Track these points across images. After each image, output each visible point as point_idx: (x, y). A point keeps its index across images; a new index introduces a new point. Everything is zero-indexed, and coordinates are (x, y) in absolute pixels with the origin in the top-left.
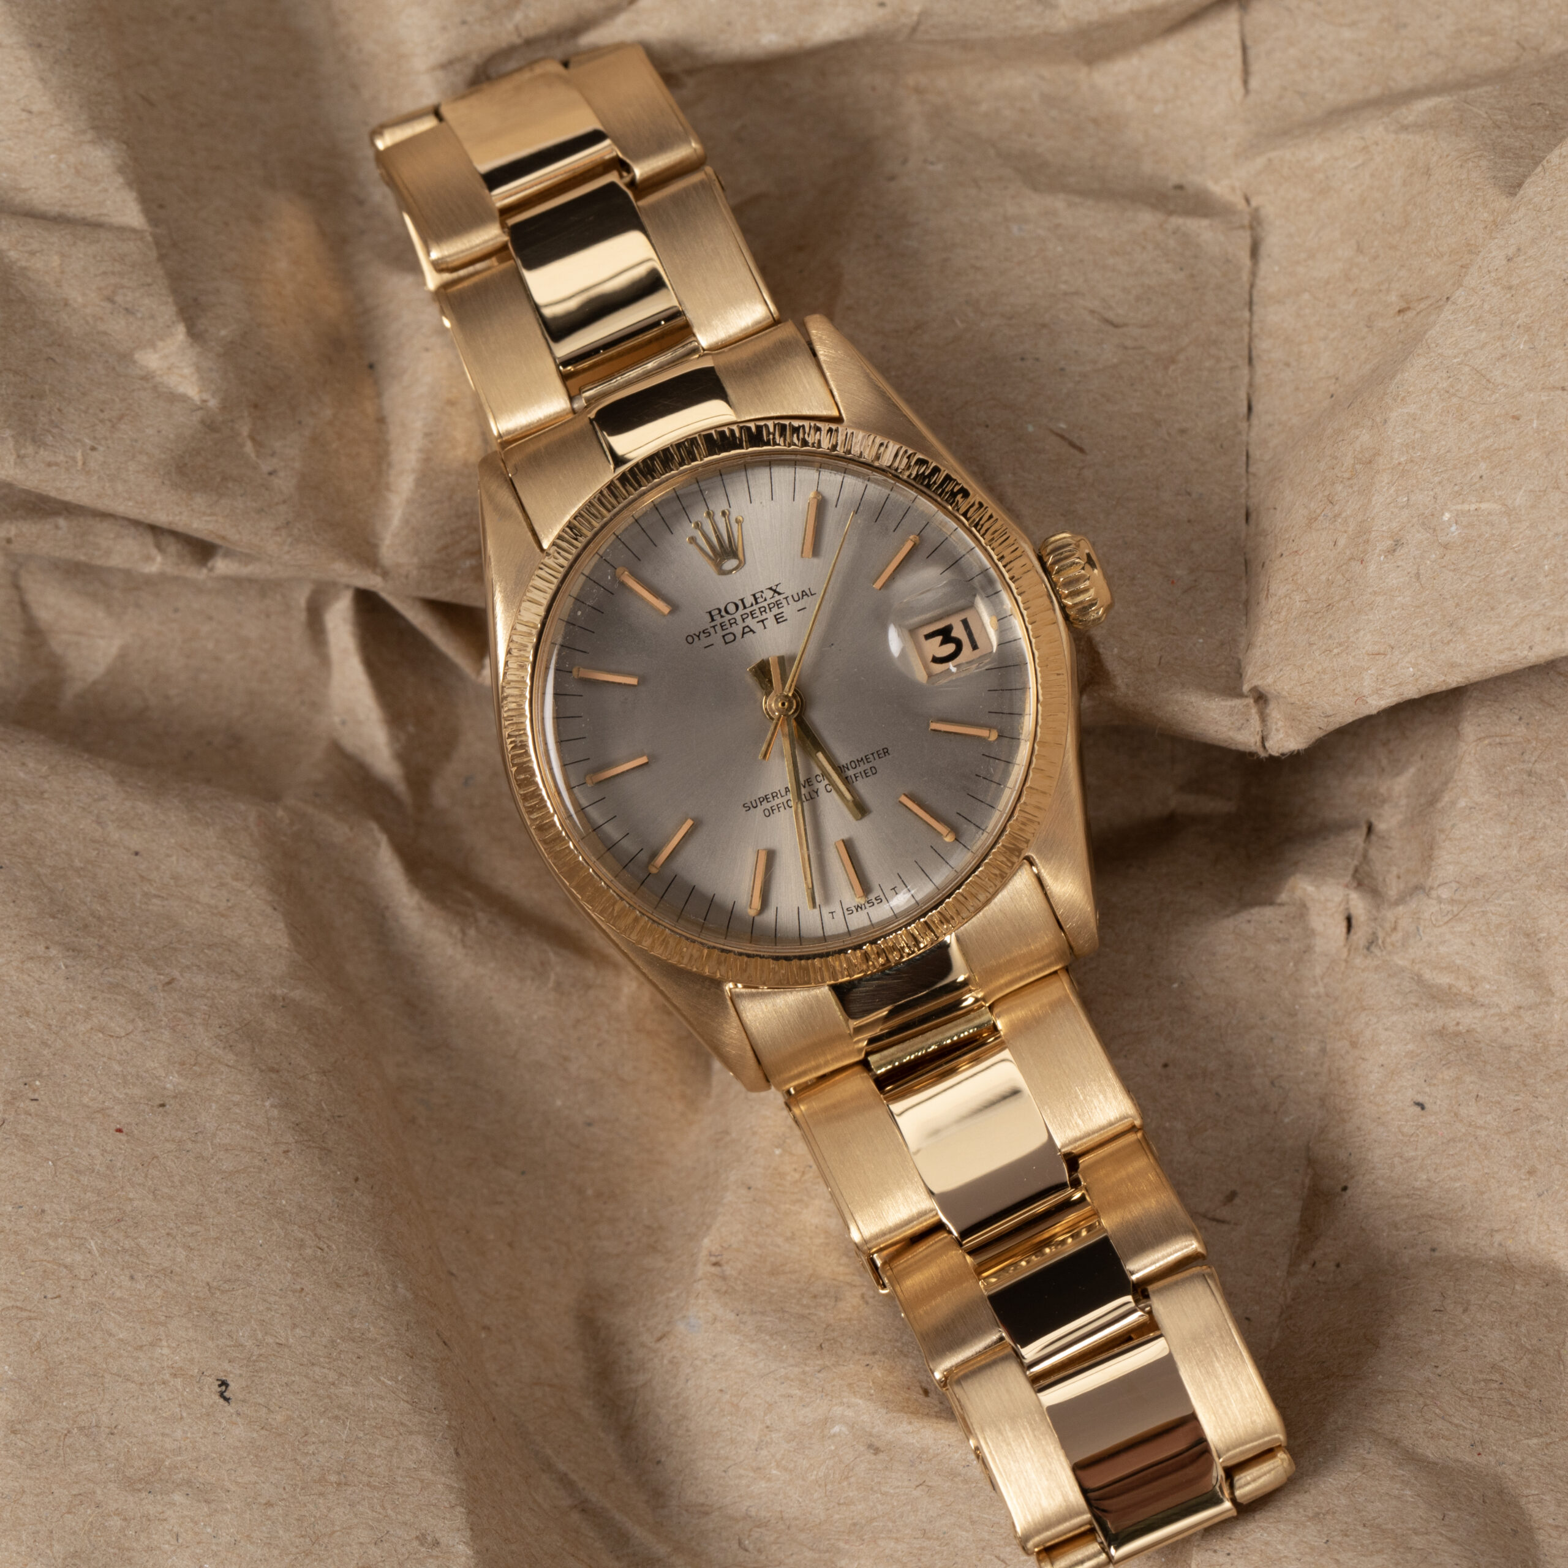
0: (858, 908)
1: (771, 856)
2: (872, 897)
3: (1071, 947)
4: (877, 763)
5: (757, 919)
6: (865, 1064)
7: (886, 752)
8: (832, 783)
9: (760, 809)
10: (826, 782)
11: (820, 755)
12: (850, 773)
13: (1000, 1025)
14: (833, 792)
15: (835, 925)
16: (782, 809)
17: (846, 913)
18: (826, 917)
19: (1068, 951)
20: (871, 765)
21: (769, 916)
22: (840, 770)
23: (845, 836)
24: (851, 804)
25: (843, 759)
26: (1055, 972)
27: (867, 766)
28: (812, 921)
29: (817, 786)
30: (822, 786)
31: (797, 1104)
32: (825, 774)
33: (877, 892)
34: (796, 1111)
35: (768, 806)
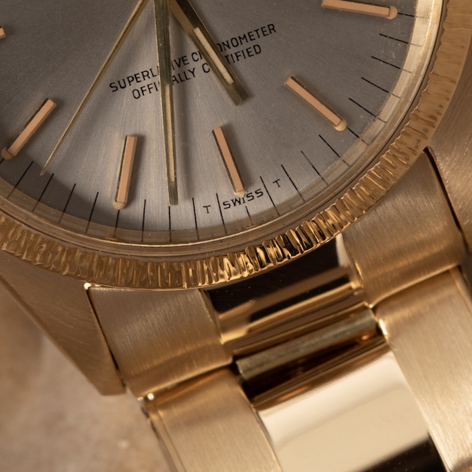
0: (236, 201)
1: (140, 142)
2: (252, 190)
3: (466, 245)
4: (261, 41)
5: (122, 211)
6: (233, 369)
7: (272, 28)
8: (210, 62)
9: (129, 89)
10: (203, 61)
11: (198, 32)
12: (231, 51)
13: (383, 325)
14: (211, 72)
15: (210, 218)
16: (153, 90)
17: (222, 207)
18: (201, 212)
19: (463, 250)
20: (254, 43)
21: (136, 210)
22: (219, 48)
23: (224, 122)
24: (231, 87)
25: (223, 36)
26: (447, 272)
27: (251, 44)
28: (183, 214)
29: (191, 65)
30: (197, 65)
31: (155, 411)
32: (202, 53)
33: (258, 185)
34: (154, 417)
35: (138, 86)
